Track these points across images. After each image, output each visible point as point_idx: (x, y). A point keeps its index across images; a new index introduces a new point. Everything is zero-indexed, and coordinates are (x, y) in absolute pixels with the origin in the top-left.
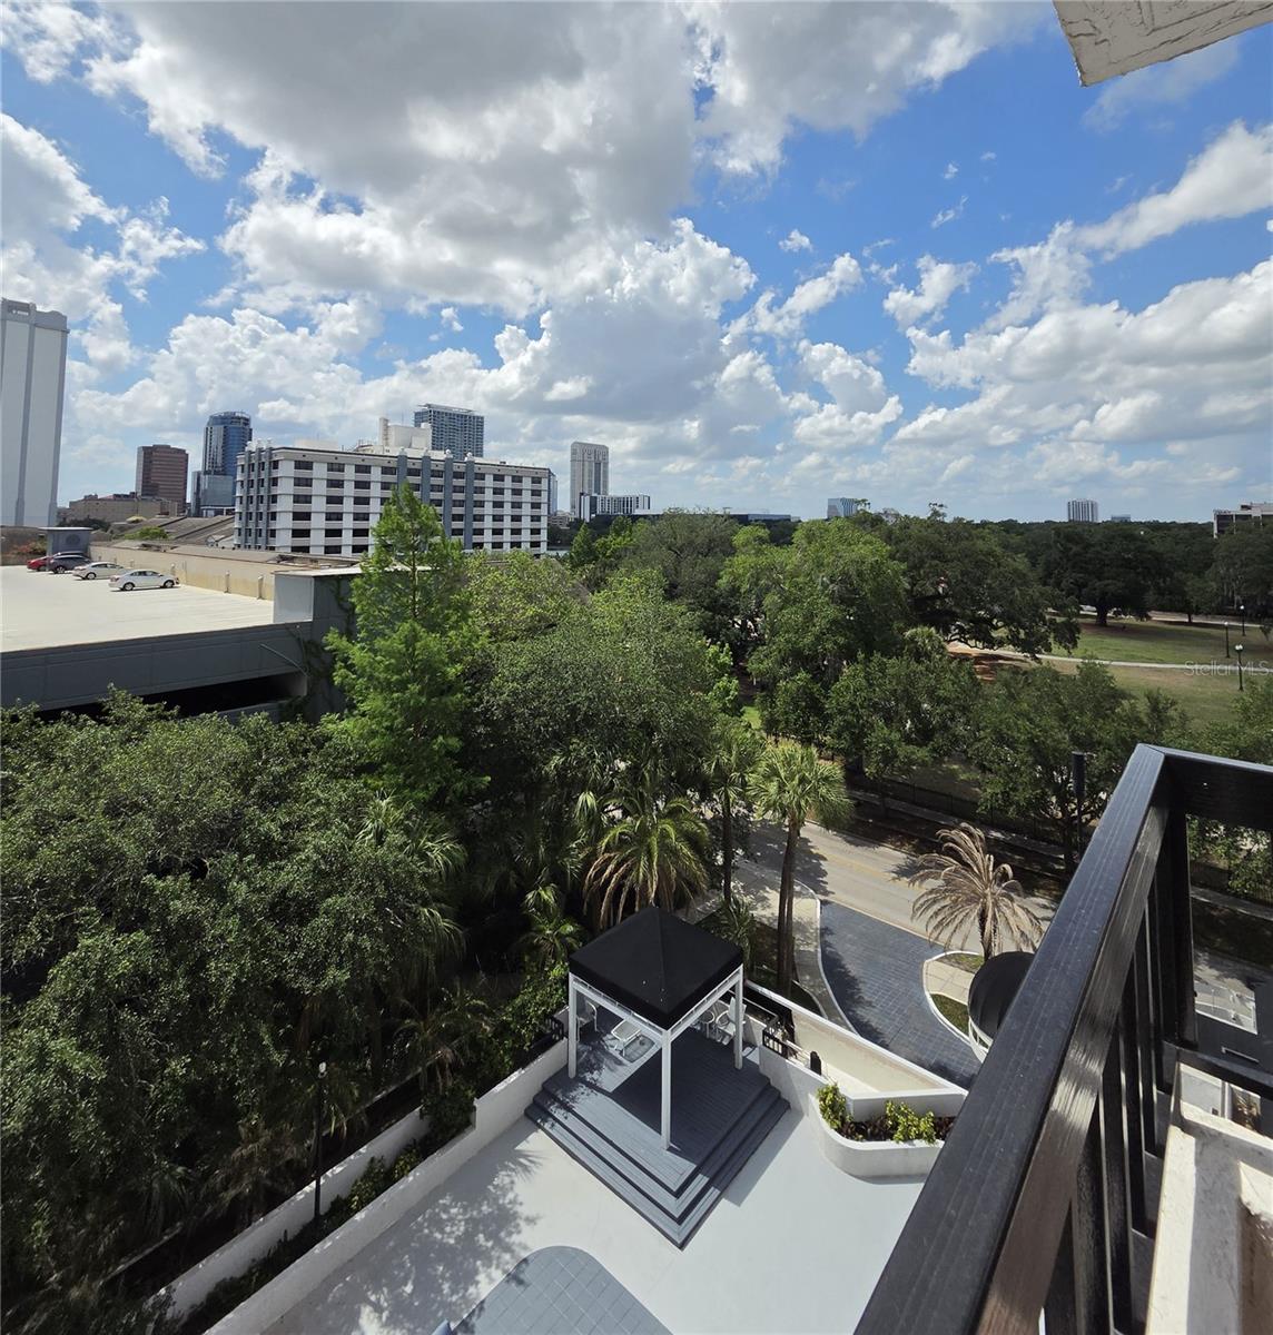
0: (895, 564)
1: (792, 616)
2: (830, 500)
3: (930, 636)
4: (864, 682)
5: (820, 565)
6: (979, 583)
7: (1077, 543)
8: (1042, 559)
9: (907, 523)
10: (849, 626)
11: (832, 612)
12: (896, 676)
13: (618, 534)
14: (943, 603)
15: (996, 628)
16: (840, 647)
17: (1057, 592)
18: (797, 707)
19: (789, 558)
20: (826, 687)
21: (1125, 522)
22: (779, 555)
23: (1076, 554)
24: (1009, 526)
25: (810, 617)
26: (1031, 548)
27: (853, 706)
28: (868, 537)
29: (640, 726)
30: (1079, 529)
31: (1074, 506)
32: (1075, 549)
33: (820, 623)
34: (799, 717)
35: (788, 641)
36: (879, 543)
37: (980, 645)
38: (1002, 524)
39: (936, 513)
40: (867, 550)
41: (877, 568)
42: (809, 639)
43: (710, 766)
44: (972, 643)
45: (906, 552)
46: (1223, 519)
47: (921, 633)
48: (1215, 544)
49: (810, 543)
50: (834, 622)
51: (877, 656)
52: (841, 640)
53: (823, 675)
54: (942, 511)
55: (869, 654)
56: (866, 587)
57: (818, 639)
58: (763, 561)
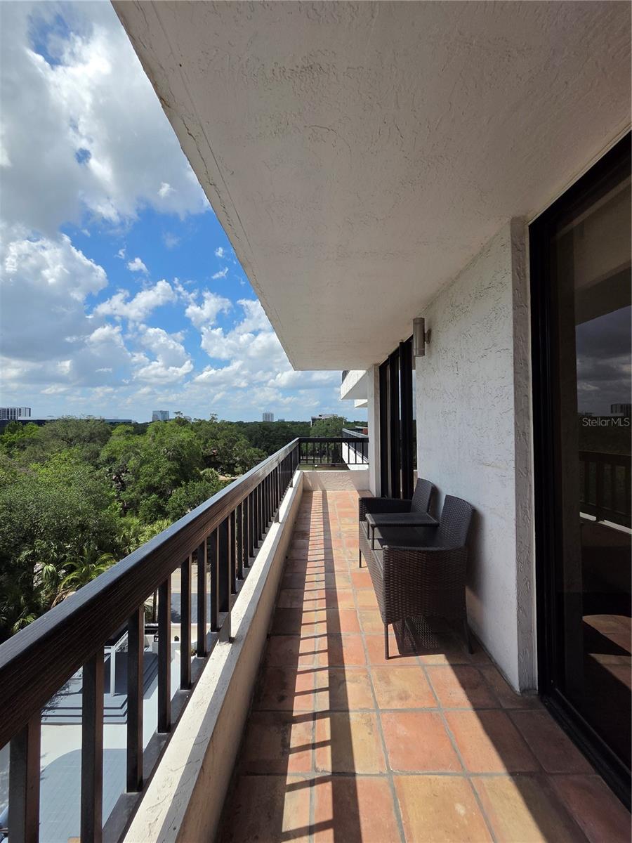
0: (198, 441)
1: (146, 469)
2: (154, 412)
3: (212, 472)
4: (185, 495)
5: (162, 443)
6: (231, 448)
7: (267, 430)
8: (254, 438)
9: (201, 423)
10: (177, 471)
11: (169, 465)
12: (200, 489)
13: (13, 432)
14: (215, 459)
15: (237, 467)
16: (173, 481)
17: (260, 450)
18: (151, 511)
19: (143, 441)
20: (166, 500)
21: (283, 422)
22: (139, 440)
23: (267, 435)
24: (240, 424)
25: (157, 470)
26: (250, 433)
27: (180, 506)
28: (185, 429)
29: (78, 527)
30: (268, 425)
31: (265, 415)
32: (266, 433)
33: (162, 471)
34: (152, 516)
35: (146, 481)
36: (190, 432)
37: (230, 475)
38: (238, 423)
39: (213, 418)
40: (184, 435)
41: (190, 443)
42: (157, 479)
43: (120, 538)
44: (226, 475)
45: (200, 436)
46: (314, 420)
47: (208, 471)
48: (311, 429)
49: (157, 433)
50: (170, 469)
51: (191, 482)
52: (173, 478)
53: (163, 495)
54: (216, 417)
55: (187, 481)
56: (185, 452)
57: (162, 478)
58: (130, 443)
